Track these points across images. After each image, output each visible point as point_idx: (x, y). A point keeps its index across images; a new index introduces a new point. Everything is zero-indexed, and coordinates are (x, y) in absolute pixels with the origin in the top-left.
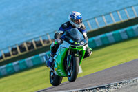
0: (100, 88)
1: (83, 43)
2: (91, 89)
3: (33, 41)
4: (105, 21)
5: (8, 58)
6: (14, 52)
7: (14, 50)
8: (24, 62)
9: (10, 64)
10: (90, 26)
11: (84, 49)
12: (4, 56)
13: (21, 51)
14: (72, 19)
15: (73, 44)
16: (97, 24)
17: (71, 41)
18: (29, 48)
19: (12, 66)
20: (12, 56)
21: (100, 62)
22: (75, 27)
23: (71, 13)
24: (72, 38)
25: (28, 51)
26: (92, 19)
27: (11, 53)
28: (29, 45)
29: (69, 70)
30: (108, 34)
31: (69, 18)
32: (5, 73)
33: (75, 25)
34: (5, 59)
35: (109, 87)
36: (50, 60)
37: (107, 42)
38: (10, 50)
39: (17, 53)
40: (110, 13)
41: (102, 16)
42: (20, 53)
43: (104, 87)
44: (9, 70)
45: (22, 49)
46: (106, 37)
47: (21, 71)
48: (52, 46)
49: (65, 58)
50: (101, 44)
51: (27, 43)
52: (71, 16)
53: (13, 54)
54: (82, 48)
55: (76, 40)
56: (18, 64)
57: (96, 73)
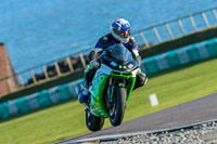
0: (185, 129)
1: (131, 66)
2: (172, 131)
3: (81, 55)
4: (194, 24)
5: (41, 82)
6: (51, 73)
7: (51, 69)
8: (67, 88)
9: (44, 92)
10: (171, 32)
11: (134, 76)
12: (34, 80)
13: (62, 72)
14: (115, 30)
15: (117, 68)
16: (181, 30)
17: (114, 64)
18: (75, 67)
19: (47, 95)
20: (48, 79)
21: (186, 88)
22: (119, 42)
23: (113, 21)
24: (115, 60)
25: (72, 70)
26: (173, 21)
27: (46, 74)
28: (74, 62)
29: (111, 108)
30: (198, 45)
31: (111, 28)
32: (37, 105)
33: (120, 39)
34: (36, 83)
35: (199, 127)
36: (85, 93)
37: (196, 58)
38: (45, 68)
39: (56, 74)
40: (201, 13)
41: (188, 16)
42: (60, 74)
43: (191, 128)
44: (42, 101)
45: (64, 67)
46: (196, 50)
47: (61, 102)
48: (86, 71)
49: (105, 90)
50: (188, 60)
51: (72, 59)
52: (113, 25)
53: (50, 76)
54: (130, 74)
55: (120, 62)
56: (57, 91)
57: (180, 106)
